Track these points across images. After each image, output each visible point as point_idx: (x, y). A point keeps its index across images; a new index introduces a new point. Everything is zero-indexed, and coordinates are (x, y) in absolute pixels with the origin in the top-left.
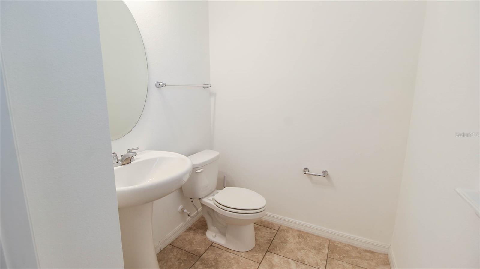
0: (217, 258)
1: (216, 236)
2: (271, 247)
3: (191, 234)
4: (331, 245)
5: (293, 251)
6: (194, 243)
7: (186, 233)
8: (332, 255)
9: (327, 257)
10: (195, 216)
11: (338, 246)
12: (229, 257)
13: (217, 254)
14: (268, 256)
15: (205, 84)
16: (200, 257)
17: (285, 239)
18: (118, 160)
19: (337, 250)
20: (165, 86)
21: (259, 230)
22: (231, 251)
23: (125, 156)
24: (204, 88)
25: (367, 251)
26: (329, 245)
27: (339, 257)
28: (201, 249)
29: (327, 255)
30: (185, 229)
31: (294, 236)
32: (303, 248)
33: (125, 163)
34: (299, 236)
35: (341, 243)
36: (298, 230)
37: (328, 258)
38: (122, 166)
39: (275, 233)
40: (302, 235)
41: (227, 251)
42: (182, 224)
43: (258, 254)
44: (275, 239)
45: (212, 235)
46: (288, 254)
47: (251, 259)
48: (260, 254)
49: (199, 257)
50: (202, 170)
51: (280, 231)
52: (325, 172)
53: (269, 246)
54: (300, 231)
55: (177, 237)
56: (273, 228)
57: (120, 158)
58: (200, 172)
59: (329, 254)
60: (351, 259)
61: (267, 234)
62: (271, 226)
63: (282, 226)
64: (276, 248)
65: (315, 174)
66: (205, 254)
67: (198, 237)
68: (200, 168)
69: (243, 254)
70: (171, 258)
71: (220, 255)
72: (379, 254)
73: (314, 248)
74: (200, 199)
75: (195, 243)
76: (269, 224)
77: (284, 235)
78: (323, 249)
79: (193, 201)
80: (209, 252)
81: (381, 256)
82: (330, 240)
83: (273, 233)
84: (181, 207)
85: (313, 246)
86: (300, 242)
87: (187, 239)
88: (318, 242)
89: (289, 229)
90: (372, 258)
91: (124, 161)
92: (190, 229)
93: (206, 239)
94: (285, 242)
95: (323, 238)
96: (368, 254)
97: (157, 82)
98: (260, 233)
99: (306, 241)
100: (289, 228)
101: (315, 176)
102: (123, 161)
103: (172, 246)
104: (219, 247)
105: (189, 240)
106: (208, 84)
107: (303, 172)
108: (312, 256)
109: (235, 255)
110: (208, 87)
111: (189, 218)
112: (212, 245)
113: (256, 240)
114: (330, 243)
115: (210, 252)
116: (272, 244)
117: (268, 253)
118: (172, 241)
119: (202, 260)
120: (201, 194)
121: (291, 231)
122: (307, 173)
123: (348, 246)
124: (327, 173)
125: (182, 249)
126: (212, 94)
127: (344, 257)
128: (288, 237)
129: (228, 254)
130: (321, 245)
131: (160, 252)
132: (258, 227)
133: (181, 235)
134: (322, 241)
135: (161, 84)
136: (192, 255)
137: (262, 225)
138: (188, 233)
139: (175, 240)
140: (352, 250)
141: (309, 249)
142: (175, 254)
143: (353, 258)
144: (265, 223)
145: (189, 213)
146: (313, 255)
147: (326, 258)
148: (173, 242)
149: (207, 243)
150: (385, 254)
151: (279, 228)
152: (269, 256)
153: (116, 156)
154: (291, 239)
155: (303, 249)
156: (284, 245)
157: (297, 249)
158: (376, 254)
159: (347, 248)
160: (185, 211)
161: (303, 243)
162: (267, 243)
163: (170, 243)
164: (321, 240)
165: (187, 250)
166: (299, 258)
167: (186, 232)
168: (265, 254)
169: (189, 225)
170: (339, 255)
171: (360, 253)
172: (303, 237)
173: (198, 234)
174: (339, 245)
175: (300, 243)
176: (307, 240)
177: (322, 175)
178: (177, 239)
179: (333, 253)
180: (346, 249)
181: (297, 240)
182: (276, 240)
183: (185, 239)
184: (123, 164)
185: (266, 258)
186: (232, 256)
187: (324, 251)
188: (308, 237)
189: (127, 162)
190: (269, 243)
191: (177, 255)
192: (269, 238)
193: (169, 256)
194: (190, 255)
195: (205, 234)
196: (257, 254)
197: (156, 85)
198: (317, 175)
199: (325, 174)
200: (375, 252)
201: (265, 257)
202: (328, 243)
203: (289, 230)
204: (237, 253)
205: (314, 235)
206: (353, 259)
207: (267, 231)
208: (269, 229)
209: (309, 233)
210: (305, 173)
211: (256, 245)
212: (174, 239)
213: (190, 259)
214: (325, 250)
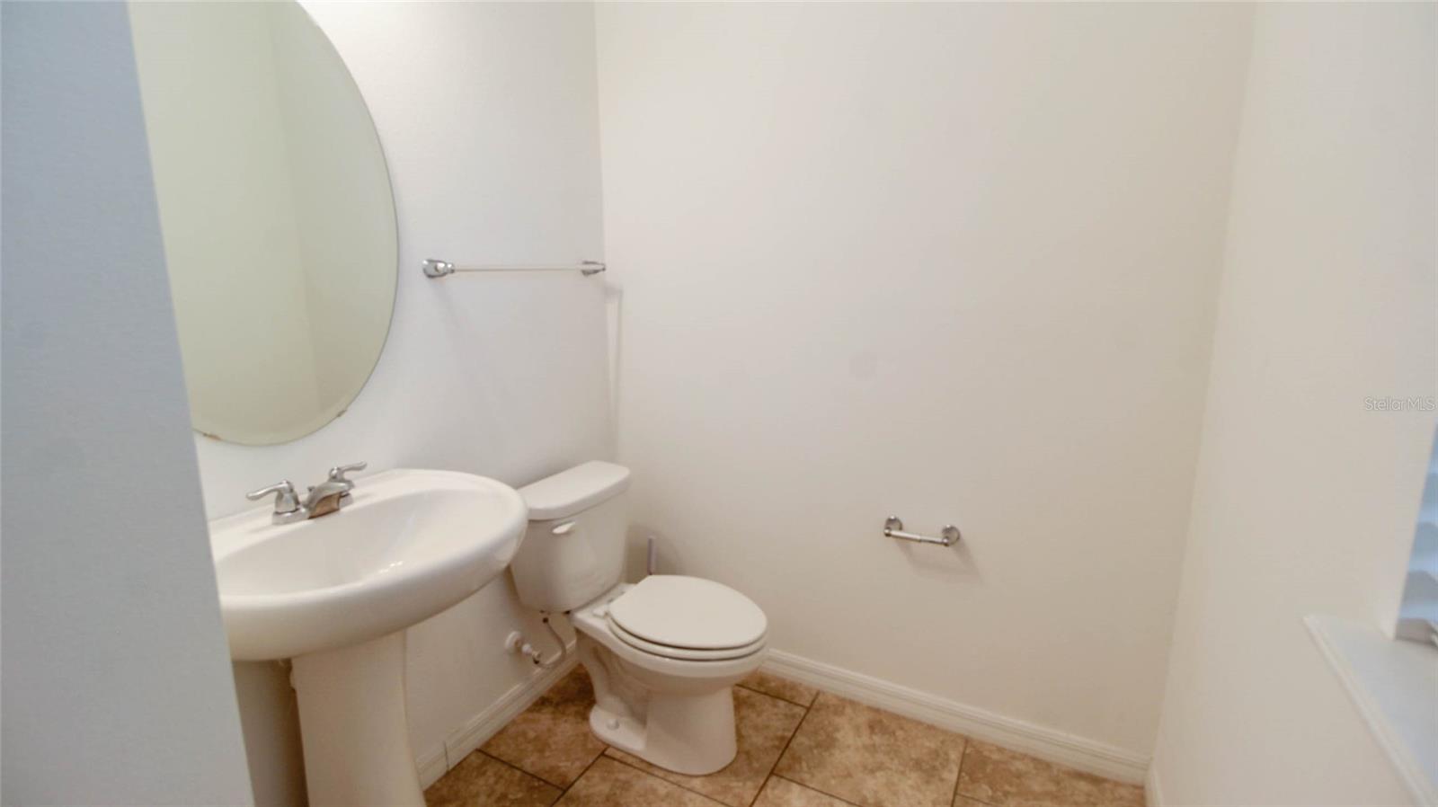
0: (615, 794)
1: (617, 726)
2: (784, 761)
3: (545, 718)
4: (969, 755)
5: (849, 775)
6: (549, 747)
7: (530, 716)
8: (970, 787)
9: (955, 794)
10: (556, 664)
11: (990, 758)
12: (654, 791)
13: (617, 780)
14: (773, 788)
15: (587, 263)
16: (565, 791)
17: (828, 736)
18: (297, 502)
19: (988, 770)
20: (453, 271)
21: (752, 706)
22: (661, 774)
23: (321, 489)
24: (586, 273)
25: (1080, 776)
26: (964, 755)
27: (990, 793)
28: (569, 767)
29: (953, 789)
30: (527, 700)
31: (857, 729)
32: (882, 763)
33: (318, 510)
34: (872, 728)
35: (1000, 750)
36: (870, 709)
37: (958, 798)
38: (311, 521)
39: (800, 715)
40: (882, 722)
41: (648, 773)
42: (516, 688)
43: (741, 784)
44: (797, 734)
45: (607, 723)
46: (833, 782)
47: (720, 798)
48: (749, 784)
49: (559, 792)
50: (571, 528)
51: (818, 710)
52: (948, 531)
53: (778, 756)
54: (877, 711)
55: (500, 729)
56: (796, 700)
57: (304, 497)
58: (567, 533)
59: (961, 786)
60: (1027, 800)
61: (773, 718)
62: (788, 694)
63: (824, 693)
64: (800, 763)
65: (918, 537)
66: (582, 782)
67: (566, 728)
68: (562, 521)
69: (696, 783)
70: (477, 795)
71: (626, 786)
72: (1117, 784)
73: (918, 765)
74: (568, 612)
75: (553, 747)
76: (784, 686)
77: (826, 722)
78: (944, 767)
79: (550, 620)
80: (595, 775)
81: (1123, 792)
82: (967, 741)
83: (793, 716)
84: (512, 637)
85: (912, 759)
86: (874, 746)
87: (532, 734)
88: (928, 744)
89: (844, 704)
90: (1092, 799)
91: (316, 506)
92: (542, 703)
93: (588, 735)
94: (829, 743)
95: (945, 732)
96: (1083, 786)
97: (430, 261)
98: (753, 716)
99: (892, 740)
100: (843, 700)
101: (917, 544)
102: (313, 505)
103: (483, 757)
104: (625, 760)
105: (537, 738)
106: (593, 263)
107: (883, 530)
108: (910, 792)
109: (671, 788)
110: (596, 272)
111: (538, 670)
112: (604, 754)
113: (740, 737)
114: (965, 748)
115: (597, 775)
116: (787, 751)
117: (774, 779)
118: (486, 739)
119: (571, 799)
120: (571, 597)
121: (848, 710)
122: (894, 533)
123: (1023, 759)
124: (956, 535)
125: (514, 764)
126: (611, 292)
127: (1006, 794)
128: (837, 730)
129: (650, 781)
130: (938, 755)
131: (448, 774)
132: (749, 697)
133: (514, 722)
134: (943, 742)
135: (441, 266)
136: (542, 783)
137: (762, 689)
138: (536, 715)
139: (494, 738)
140: (1034, 772)
141: (901, 768)
142: (492, 780)
143: (1035, 799)
144: (773, 684)
145: (536, 654)
146: (912, 787)
147: (950, 796)
148: (488, 744)
149: (590, 746)
150: (1136, 787)
151: (813, 701)
152: (775, 790)
153: (292, 490)
154: (846, 735)
155: (881, 767)
156: (824, 754)
157: (865, 767)
158: (1107, 786)
159: (1019, 765)
160: (526, 648)
161: (883, 748)
162: (774, 747)
163: (478, 746)
164: (941, 738)
165: (528, 768)
166: (868, 796)
167: (530, 710)
168: (762, 782)
169: (542, 688)
170: (991, 788)
171: (1058, 783)
172: (885, 731)
173: (565, 718)
174: (996, 756)
175: (872, 749)
176: (896, 740)
177: (939, 540)
178: (501, 732)
179: (973, 780)
180: (1013, 769)
181: (865, 739)
182: (801, 739)
183: (524, 734)
184: (313, 515)
185: (766, 797)
186: (662, 788)
187: (945, 775)
188: (902, 728)
189: (326, 509)
190: (778, 748)
191: (496, 783)
192: (780, 733)
193: (471, 787)
194: (536, 784)
195: (585, 718)
196: (738, 781)
197: (425, 271)
198: (925, 541)
199: (951, 537)
200: (1104, 780)
201: (763, 793)
202: (961, 749)
203: (844, 708)
204: (679, 779)
205: (919, 723)
206: (1035, 803)
207: (776, 710)
208: (782, 703)
209: (904, 718)
210: (888, 535)
211: (738, 753)
212: (492, 734)
213: (535, 796)
214: (951, 771)
